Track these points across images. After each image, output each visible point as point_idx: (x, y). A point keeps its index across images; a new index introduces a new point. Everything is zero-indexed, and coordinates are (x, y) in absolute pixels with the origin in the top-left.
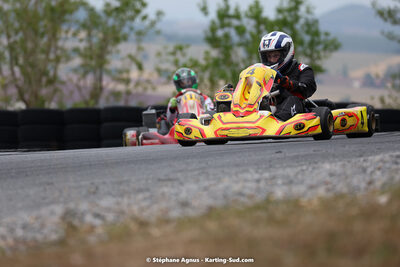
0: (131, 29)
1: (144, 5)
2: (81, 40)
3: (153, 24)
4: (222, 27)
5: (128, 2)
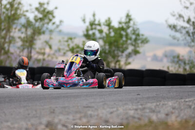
0: (47, 29)
1: (54, 17)
2: (22, 33)
3: (58, 26)
4: (92, 29)
5: (46, 15)
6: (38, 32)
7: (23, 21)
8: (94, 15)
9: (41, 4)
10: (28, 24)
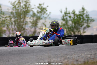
0: (43, 17)
1: (46, 11)
2: (31, 19)
3: (48, 15)
4: (66, 16)
5: (42, 10)
6: (39, 18)
7: (31, 13)
8: (66, 9)
9: (40, 5)
10: (34, 15)
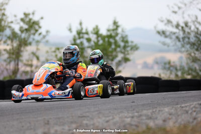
0: (34, 39)
1: (40, 27)
2: (8, 45)
3: (44, 37)
4: (80, 38)
5: (32, 25)
6: (24, 43)
8: (81, 24)
9: (26, 15)
10: (14, 36)
